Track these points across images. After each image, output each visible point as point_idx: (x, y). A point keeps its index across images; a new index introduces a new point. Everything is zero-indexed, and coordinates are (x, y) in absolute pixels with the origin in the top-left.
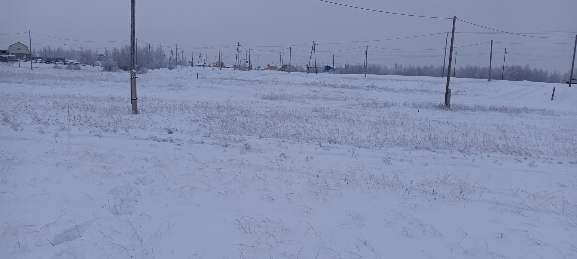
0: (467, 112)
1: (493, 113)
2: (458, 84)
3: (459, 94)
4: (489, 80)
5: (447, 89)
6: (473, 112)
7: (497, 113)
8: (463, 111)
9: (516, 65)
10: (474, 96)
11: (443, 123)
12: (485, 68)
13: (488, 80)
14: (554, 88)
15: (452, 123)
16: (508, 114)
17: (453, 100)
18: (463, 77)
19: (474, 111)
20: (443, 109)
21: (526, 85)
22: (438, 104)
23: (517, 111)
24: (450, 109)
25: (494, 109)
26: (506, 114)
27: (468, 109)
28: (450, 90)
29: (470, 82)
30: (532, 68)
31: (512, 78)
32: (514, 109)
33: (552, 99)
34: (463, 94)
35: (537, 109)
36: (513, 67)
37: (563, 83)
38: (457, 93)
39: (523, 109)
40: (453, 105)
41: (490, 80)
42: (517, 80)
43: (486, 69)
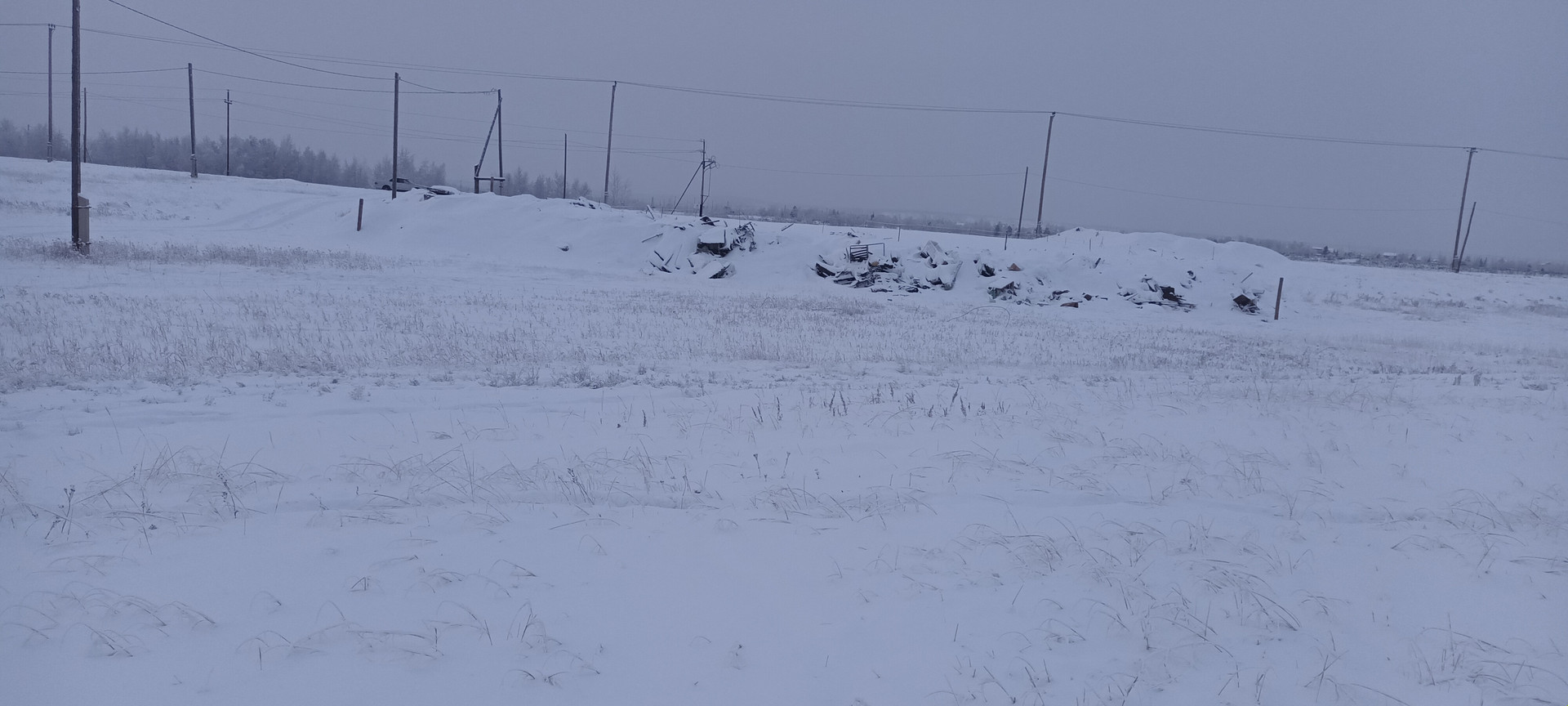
0: (146, 264)
1: (218, 266)
2: (104, 182)
3: (110, 215)
4: (194, 175)
5: (76, 199)
6: (164, 266)
7: (231, 267)
8: (132, 264)
9: (259, 138)
10: (157, 219)
11: (82, 302)
12: (177, 141)
13: (190, 174)
14: (361, 201)
15: (107, 298)
16: (259, 268)
17: (98, 230)
18: (114, 164)
19: (166, 263)
20: (69, 257)
21: (293, 192)
22: (50, 243)
23: (280, 260)
24: (91, 258)
25: (219, 255)
26: (253, 269)
27: (145, 258)
28: (86, 202)
29: (138, 177)
30: (300, 147)
31: (253, 172)
32: (273, 252)
33: (359, 228)
34: (123, 213)
35: (327, 253)
36: (251, 142)
37: (377, 189)
38: (103, 210)
39: (294, 252)
40: (101, 245)
41: (196, 175)
42: (266, 177)
43: (180, 143)
